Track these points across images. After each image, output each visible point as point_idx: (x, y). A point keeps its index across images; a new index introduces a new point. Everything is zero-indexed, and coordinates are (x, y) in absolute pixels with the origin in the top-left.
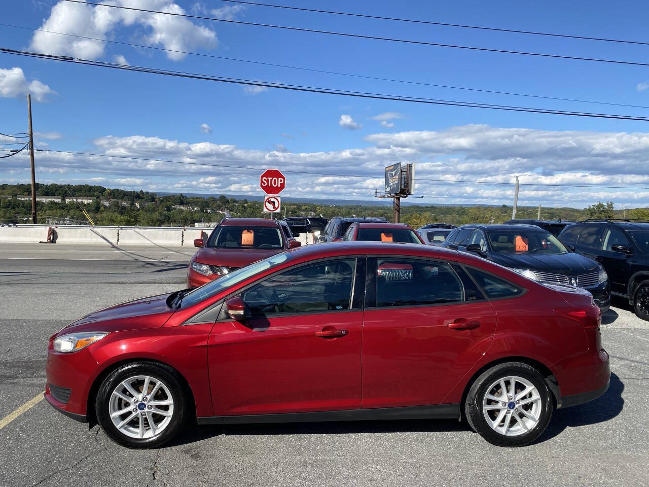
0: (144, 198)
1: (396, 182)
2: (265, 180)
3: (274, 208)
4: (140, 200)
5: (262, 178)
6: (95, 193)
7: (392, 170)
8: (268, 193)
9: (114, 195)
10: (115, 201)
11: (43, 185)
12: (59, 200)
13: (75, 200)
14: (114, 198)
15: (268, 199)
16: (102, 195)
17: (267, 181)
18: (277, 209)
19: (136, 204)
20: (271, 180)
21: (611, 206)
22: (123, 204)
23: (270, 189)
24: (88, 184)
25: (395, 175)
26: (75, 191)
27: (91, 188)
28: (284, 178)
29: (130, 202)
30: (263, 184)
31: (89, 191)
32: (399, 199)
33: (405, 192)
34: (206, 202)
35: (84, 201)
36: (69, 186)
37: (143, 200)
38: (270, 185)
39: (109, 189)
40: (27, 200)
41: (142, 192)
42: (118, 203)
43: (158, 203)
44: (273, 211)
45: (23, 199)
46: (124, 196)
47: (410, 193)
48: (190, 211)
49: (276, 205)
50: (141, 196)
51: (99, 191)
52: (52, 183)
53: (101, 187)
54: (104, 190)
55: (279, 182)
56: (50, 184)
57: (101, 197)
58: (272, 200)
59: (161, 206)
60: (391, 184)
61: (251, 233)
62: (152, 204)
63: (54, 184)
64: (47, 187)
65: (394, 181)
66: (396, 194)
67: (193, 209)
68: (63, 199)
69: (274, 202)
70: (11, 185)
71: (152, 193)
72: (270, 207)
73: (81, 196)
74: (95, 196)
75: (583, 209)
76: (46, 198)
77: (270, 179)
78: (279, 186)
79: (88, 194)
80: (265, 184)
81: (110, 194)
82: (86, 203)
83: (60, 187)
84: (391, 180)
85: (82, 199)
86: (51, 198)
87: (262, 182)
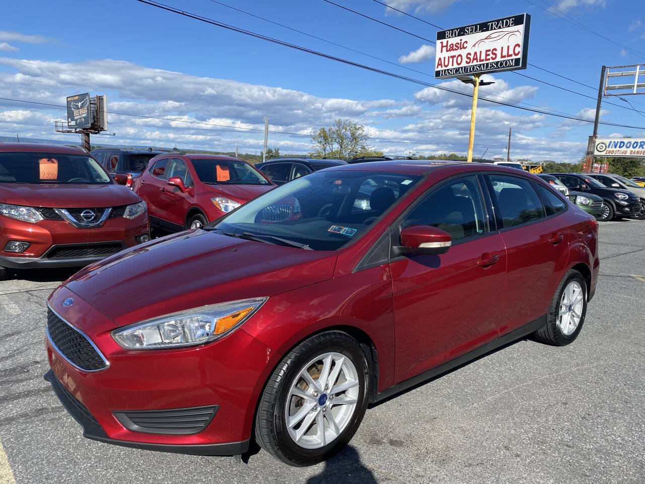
1: (84, 115)
7: (77, 101)
21: (277, 152)
25: (82, 107)
32: (88, 135)
33: (96, 127)
47: (102, 129)
60: (77, 117)
61: (53, 162)
65: (82, 114)
66: (86, 129)
75: (244, 154)
84: (76, 112)
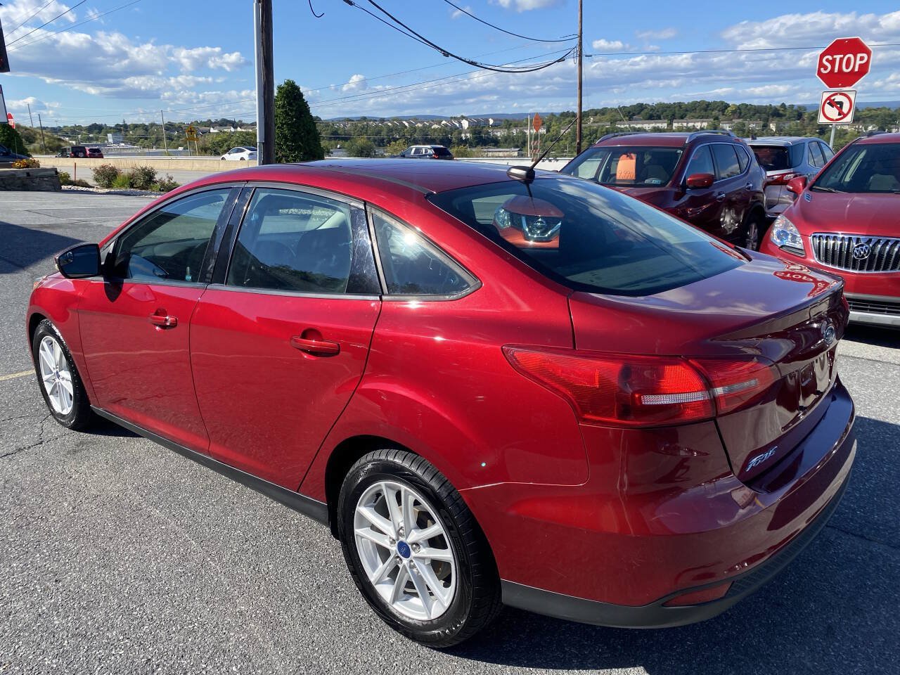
0: (785, 115)
2: (827, 60)
3: (840, 114)
4: (778, 119)
5: (822, 56)
6: (713, 113)
8: (830, 86)
9: (740, 113)
10: (740, 123)
11: (648, 105)
12: (665, 125)
13: (685, 124)
14: (739, 118)
15: (829, 98)
16: (723, 115)
17: (832, 62)
18: (845, 116)
19: (771, 125)
20: (841, 60)
22: (751, 126)
23: (837, 79)
24: (705, 100)
26: (687, 111)
27: (708, 105)
28: (868, 53)
29: (762, 123)
30: (822, 69)
31: (706, 110)
34: (891, 116)
35: (696, 125)
36: (680, 105)
37: (784, 118)
38: (836, 70)
39: (734, 105)
40: (626, 128)
41: (783, 105)
42: (744, 125)
43: (807, 121)
44: (837, 120)
45: (622, 126)
46: (754, 115)
48: (859, 132)
49: (845, 110)
50: (781, 112)
51: (719, 108)
52: (658, 102)
53: (722, 103)
54: (727, 106)
55: (858, 62)
56: (655, 103)
57: (721, 117)
58: (838, 98)
59: (810, 127)
61: (631, 158)
62: (797, 123)
63: (661, 104)
64: (653, 108)
67: (866, 129)
68: (670, 124)
69: (841, 104)
70: (611, 109)
71: (800, 107)
72: (832, 112)
73: (694, 117)
74: (712, 117)
76: (649, 123)
77: (838, 57)
78: (856, 70)
79: (703, 113)
80: (826, 68)
81: (734, 112)
82: (698, 128)
83: (668, 107)
85: (695, 122)
86: (656, 123)
87: (821, 65)
